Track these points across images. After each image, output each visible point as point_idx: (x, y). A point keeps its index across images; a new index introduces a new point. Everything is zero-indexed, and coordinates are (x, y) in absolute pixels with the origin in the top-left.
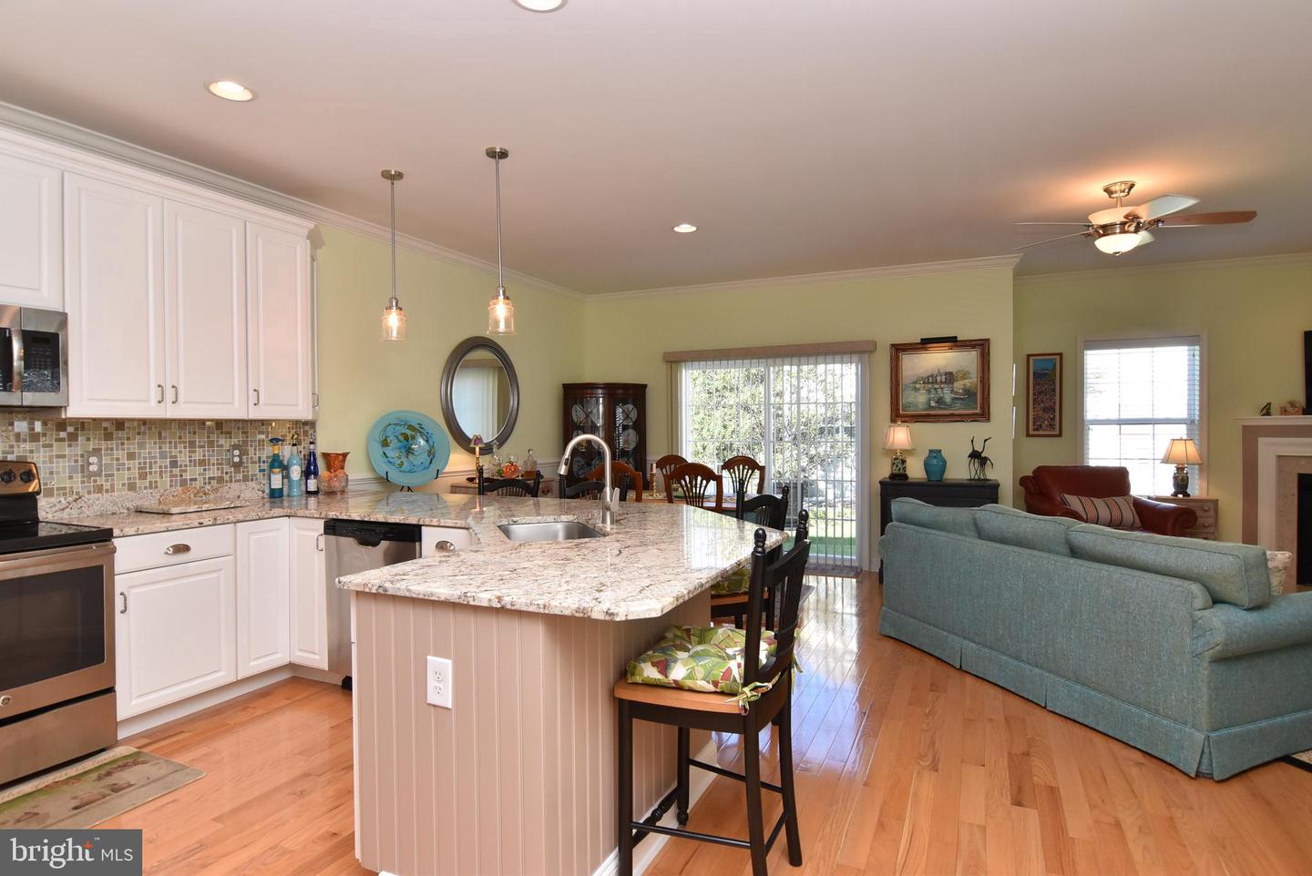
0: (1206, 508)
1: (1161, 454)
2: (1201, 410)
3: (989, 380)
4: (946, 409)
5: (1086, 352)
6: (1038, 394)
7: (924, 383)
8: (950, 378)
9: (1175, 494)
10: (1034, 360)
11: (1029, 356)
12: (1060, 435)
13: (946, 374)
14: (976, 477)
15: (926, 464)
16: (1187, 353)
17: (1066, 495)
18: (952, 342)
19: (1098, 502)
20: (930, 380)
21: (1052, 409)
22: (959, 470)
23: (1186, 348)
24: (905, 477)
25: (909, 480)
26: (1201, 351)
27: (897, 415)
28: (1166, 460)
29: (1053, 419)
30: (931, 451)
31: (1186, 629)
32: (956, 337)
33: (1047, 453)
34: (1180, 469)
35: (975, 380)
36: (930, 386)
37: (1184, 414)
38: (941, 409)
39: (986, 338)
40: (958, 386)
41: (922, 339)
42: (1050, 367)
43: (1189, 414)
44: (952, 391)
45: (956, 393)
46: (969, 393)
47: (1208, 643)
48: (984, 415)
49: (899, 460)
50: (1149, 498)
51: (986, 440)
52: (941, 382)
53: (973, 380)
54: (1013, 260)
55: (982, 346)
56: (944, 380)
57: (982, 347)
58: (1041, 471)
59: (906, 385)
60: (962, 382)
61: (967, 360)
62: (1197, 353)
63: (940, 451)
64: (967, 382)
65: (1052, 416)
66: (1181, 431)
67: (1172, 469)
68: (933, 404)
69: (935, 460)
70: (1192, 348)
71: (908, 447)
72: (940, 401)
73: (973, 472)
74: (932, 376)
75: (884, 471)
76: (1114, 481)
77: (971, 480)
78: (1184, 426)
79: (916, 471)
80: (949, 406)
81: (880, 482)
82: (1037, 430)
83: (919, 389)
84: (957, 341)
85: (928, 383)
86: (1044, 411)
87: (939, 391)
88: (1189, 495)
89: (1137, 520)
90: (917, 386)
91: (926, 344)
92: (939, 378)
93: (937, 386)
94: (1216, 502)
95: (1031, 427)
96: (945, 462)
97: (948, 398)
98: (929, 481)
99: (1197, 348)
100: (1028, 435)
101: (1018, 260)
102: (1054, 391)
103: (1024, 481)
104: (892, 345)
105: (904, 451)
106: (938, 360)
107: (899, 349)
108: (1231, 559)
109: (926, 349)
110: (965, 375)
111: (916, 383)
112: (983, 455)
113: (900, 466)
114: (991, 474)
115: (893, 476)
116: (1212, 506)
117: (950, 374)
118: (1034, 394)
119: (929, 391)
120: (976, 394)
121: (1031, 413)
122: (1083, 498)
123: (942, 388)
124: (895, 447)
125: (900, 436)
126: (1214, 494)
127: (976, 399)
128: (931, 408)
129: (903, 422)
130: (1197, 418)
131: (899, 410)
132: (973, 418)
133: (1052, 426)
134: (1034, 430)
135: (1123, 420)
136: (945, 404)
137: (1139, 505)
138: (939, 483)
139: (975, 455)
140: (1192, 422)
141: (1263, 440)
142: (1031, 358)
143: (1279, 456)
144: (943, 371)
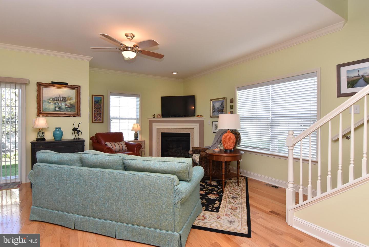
0: (142, 143)
1: (131, 129)
2: (140, 116)
3: (80, 101)
4: (63, 111)
5: (111, 96)
6: (96, 108)
7: (53, 100)
8: (64, 99)
9: (135, 140)
10: (95, 97)
11: (93, 95)
12: (103, 123)
13: (63, 97)
14: (75, 138)
15: (54, 134)
16: (136, 99)
17: (106, 142)
18: (65, 85)
19: (116, 144)
20: (56, 100)
21: (100, 114)
22: (68, 136)
23: (136, 98)
24: (44, 139)
25: (46, 141)
26: (140, 99)
27: (40, 113)
28: (133, 130)
29: (101, 117)
30: (56, 128)
31: (172, 194)
32: (67, 83)
33: (99, 129)
34: (136, 132)
36: (55, 102)
37: (135, 117)
38: (61, 111)
39: (79, 85)
40: (68, 102)
41: (52, 82)
42: (100, 100)
43: (137, 117)
44: (65, 105)
45: (67, 105)
46: (72, 106)
47: (180, 198)
48: (78, 114)
49: (41, 131)
50: (128, 141)
51: (79, 124)
52: (61, 100)
53: (74, 101)
54: (90, 58)
55: (78, 88)
56: (62, 100)
58: (98, 135)
59: (45, 101)
60: (70, 101)
61: (72, 93)
62: (139, 100)
63: (60, 128)
64: (72, 101)
65: (100, 116)
66: (135, 121)
67: (134, 132)
68: (57, 109)
69: (58, 132)
70: (138, 98)
71: (45, 127)
72: (60, 108)
73: (74, 136)
74: (57, 98)
75: (33, 137)
76: (118, 137)
77: (73, 139)
78: (136, 120)
79: (49, 137)
80: (64, 110)
81: (31, 143)
82: (96, 121)
83: (51, 103)
84: (67, 85)
85: (55, 100)
86: (98, 114)
87: (60, 104)
88: (138, 140)
89: (127, 148)
90: (50, 101)
91: (54, 84)
92: (59, 99)
93: (59, 102)
94: (144, 141)
96: (62, 133)
97: (63, 107)
98: (55, 140)
99: (139, 98)
100: (93, 122)
101: (91, 59)
102: (101, 108)
103: (92, 138)
104: (38, 83)
105: (42, 129)
106: (59, 91)
107: (40, 85)
109: (54, 86)
110: (71, 99)
111: (49, 100)
112: (78, 129)
113: (41, 135)
114: (81, 137)
115: (38, 140)
116: (144, 142)
117: (65, 98)
118: (95, 109)
119: (55, 104)
120: (75, 106)
121: (94, 115)
122: (112, 143)
123: (61, 103)
124: (38, 127)
125: (42, 122)
126: (143, 139)
127: (75, 108)
128: (56, 111)
129: (43, 116)
130: (139, 118)
131: (41, 111)
132: (74, 115)
133: (100, 119)
134: (94, 121)
135: (120, 118)
136: (62, 109)
137: (127, 144)
138: (60, 141)
139: (75, 130)
140: (138, 119)
141: (153, 124)
142: (94, 96)
143: (157, 128)
144: (61, 96)
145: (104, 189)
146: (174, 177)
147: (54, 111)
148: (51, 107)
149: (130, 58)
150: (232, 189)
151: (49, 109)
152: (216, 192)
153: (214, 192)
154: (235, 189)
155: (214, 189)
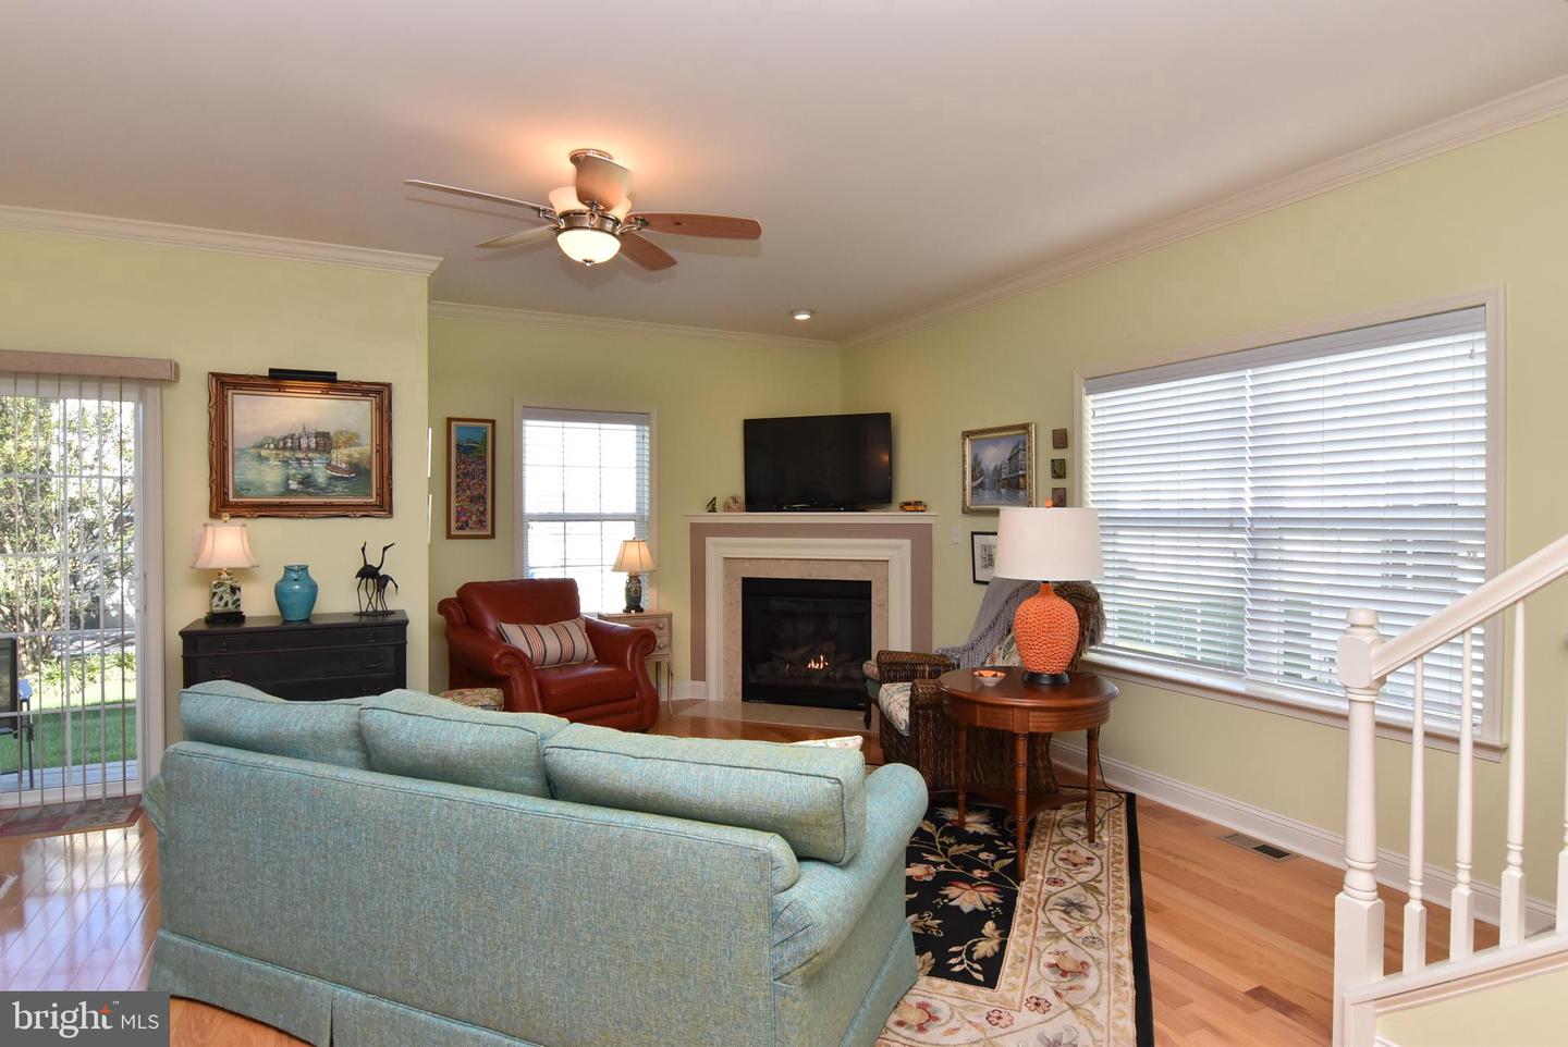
0: (661, 625)
1: (611, 559)
2: (651, 504)
3: (390, 450)
4: (317, 495)
5: (527, 422)
6: (464, 475)
7: (276, 448)
8: (325, 442)
9: (628, 610)
10: (458, 427)
11: (450, 420)
12: (492, 536)
13: (318, 435)
14: (370, 609)
15: (280, 594)
16: (635, 433)
17: (503, 625)
18: (326, 381)
19: (545, 630)
20: (288, 445)
21: (481, 499)
22: (339, 600)
23: (634, 427)
24: (238, 617)
25: (248, 625)
26: (651, 432)
27: (224, 504)
28: (618, 568)
29: (483, 513)
30: (288, 569)
31: (762, 928)
32: (335, 374)
33: (476, 564)
34: (634, 579)
35: (369, 448)
36: (287, 454)
37: (631, 509)
38: (310, 494)
39: (386, 381)
40: (340, 456)
41: (271, 370)
42: (479, 440)
43: (638, 509)
44: (329, 465)
45: (335, 468)
46: (358, 470)
47: (801, 952)
48: (383, 506)
49: (226, 582)
50: (600, 616)
51: (385, 549)
52: (309, 448)
53: (365, 448)
54: (432, 263)
55: (380, 394)
56: (313, 445)
57: (380, 396)
58: (468, 591)
59: (241, 450)
60: (346, 451)
61: (352, 415)
62: (647, 434)
63: (305, 569)
64: (355, 452)
65: (482, 509)
66: (628, 530)
67: (623, 578)
68: (294, 485)
69: (296, 583)
70: (641, 428)
71: (242, 563)
72: (307, 481)
73: (365, 601)
74: (292, 437)
75: (192, 609)
76: (557, 599)
77: (361, 614)
78: (633, 523)
79: (258, 605)
80: (322, 491)
81: (182, 634)
82: (462, 528)
83: (267, 459)
84: (335, 381)
85: (285, 448)
86: (471, 501)
87: (306, 463)
88: (642, 610)
89: (591, 649)
90: (264, 453)
91: (280, 379)
92: (304, 443)
93: (300, 455)
94: (669, 617)
95: (454, 525)
96: (314, 588)
97: (321, 475)
98: (285, 622)
99: (647, 428)
100: (449, 536)
101: (435, 266)
102: (484, 472)
103: (444, 607)
104: (213, 375)
105: (232, 572)
106: (302, 410)
107: (224, 385)
108: (828, 785)
109: (280, 389)
110: (351, 440)
111: (261, 446)
112: (381, 572)
113: (227, 597)
114: (393, 602)
115: (213, 618)
116: (666, 621)
117: (326, 435)
118: (458, 477)
119: (286, 462)
120: (369, 472)
121: (454, 504)
122: (525, 627)
123: (310, 460)
124: (213, 565)
125: (228, 543)
126: (666, 607)
127: (370, 478)
128: (289, 492)
129: (232, 517)
130: (646, 513)
131: (226, 494)
132: (365, 511)
133: (481, 523)
134: (458, 528)
135: (569, 515)
136: (315, 486)
137: (594, 630)
138: (305, 625)
139: (368, 573)
140: (642, 518)
141: (710, 541)
142: (453, 423)
143: (725, 558)
144: (311, 429)
145: (452, 879)
146: (776, 846)
147: (282, 495)
148: (268, 477)
149: (590, 262)
150: (1063, 860)
151: (262, 487)
152: (985, 874)
153: (977, 873)
154: (1076, 860)
155: (975, 854)
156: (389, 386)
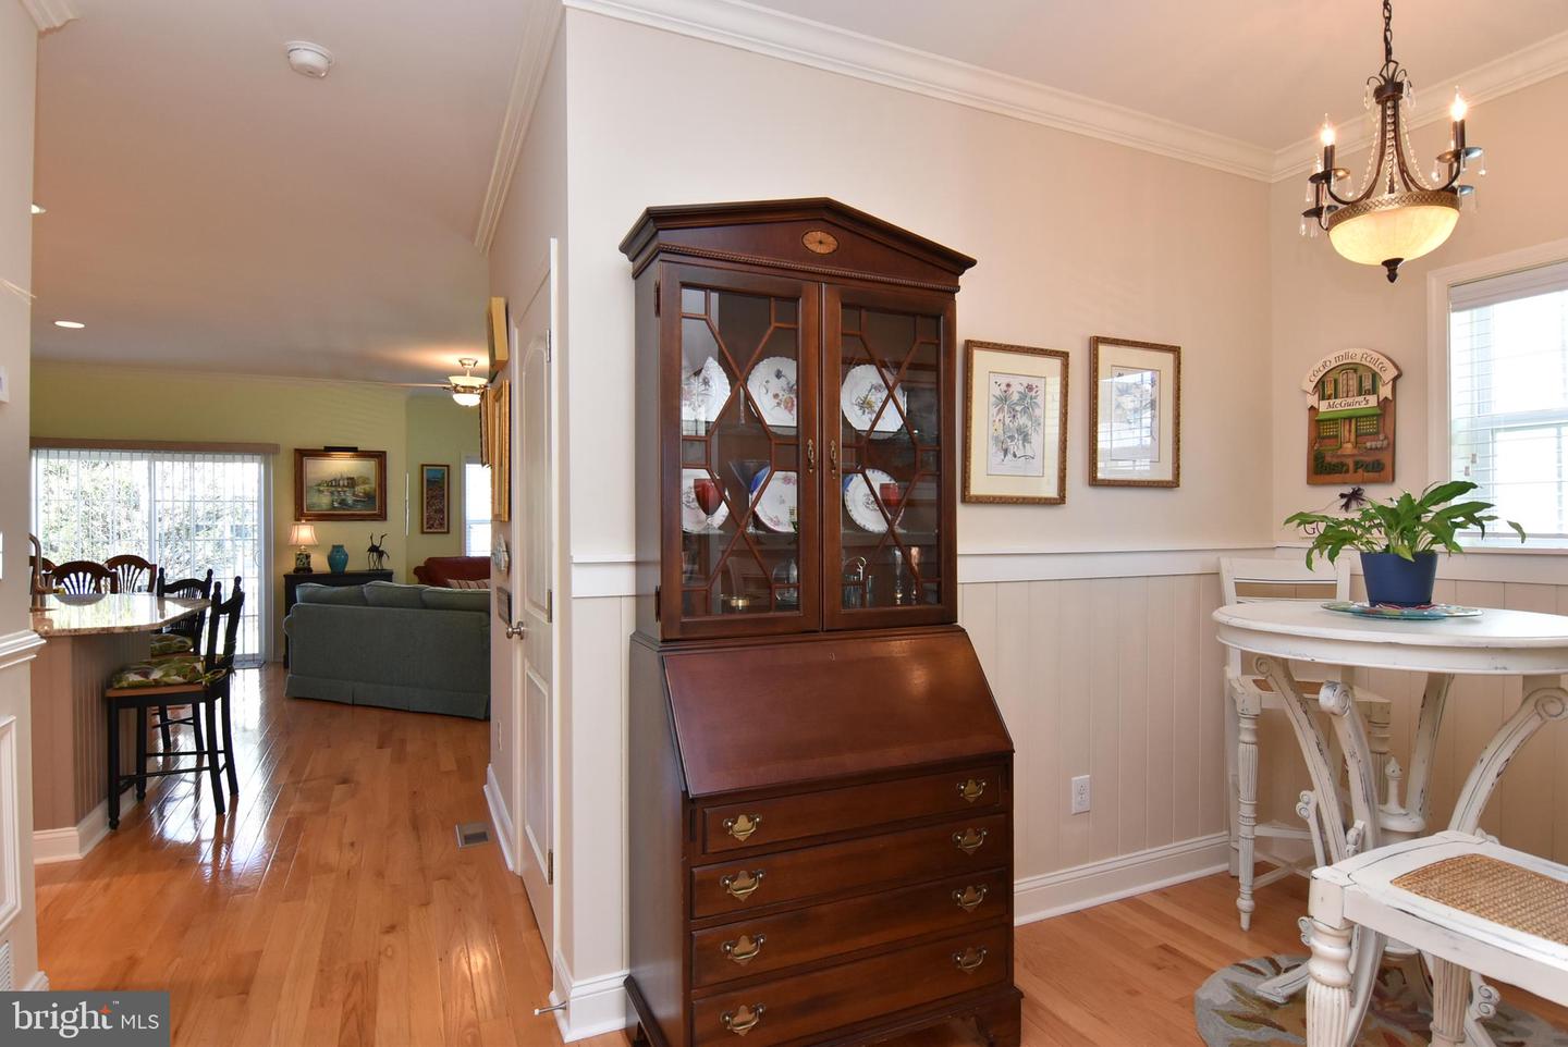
3: (385, 486)
4: (348, 509)
5: (467, 465)
6: (430, 498)
7: (327, 486)
8: (352, 482)
10: (427, 469)
11: (423, 465)
12: (448, 532)
13: (348, 479)
14: (374, 566)
15: (330, 558)
17: (448, 580)
18: (354, 451)
19: (473, 583)
20: (333, 484)
21: (442, 511)
22: (359, 562)
24: (310, 570)
25: (313, 572)
27: (301, 514)
29: (443, 519)
30: (334, 547)
32: (357, 448)
33: (437, 547)
35: (373, 486)
36: (333, 489)
38: (344, 509)
39: (383, 450)
40: (360, 489)
41: (323, 447)
42: (439, 476)
44: (354, 495)
45: (357, 496)
46: (369, 497)
48: (382, 516)
49: (304, 553)
51: (383, 537)
52: (344, 486)
53: (372, 485)
56: (346, 484)
57: (380, 457)
58: (431, 562)
59: (310, 488)
60: (362, 487)
61: (367, 467)
63: (342, 546)
64: (367, 487)
65: (442, 516)
68: (336, 505)
69: (337, 555)
71: (312, 544)
72: (343, 503)
73: (372, 563)
74: (335, 480)
75: (290, 566)
79: (319, 563)
80: (351, 507)
81: (284, 575)
82: (430, 528)
83: (323, 492)
84: (358, 451)
85: (332, 486)
86: (435, 512)
87: (342, 493)
90: (322, 488)
91: (328, 451)
92: (341, 483)
93: (339, 489)
95: (425, 526)
96: (347, 556)
97: (350, 499)
98: (332, 570)
100: (423, 532)
102: (443, 495)
103: (418, 568)
104: (296, 450)
105: (306, 547)
106: (341, 465)
107: (302, 454)
109: (328, 456)
110: (365, 481)
111: (319, 485)
112: (380, 549)
113: (304, 560)
114: (387, 565)
115: (297, 570)
117: (352, 479)
118: (427, 498)
119: (332, 493)
120: (375, 497)
121: (425, 514)
122: (462, 581)
123: (344, 491)
124: (299, 544)
125: (305, 533)
127: (375, 501)
128: (334, 508)
129: (307, 520)
131: (303, 509)
132: (373, 518)
133: (441, 525)
134: (428, 528)
136: (346, 505)
138: (341, 572)
139: (373, 549)
142: (424, 468)
144: (345, 476)
147: (330, 510)
148: (323, 501)
149: (468, 407)
151: (319, 505)
156: (384, 453)
